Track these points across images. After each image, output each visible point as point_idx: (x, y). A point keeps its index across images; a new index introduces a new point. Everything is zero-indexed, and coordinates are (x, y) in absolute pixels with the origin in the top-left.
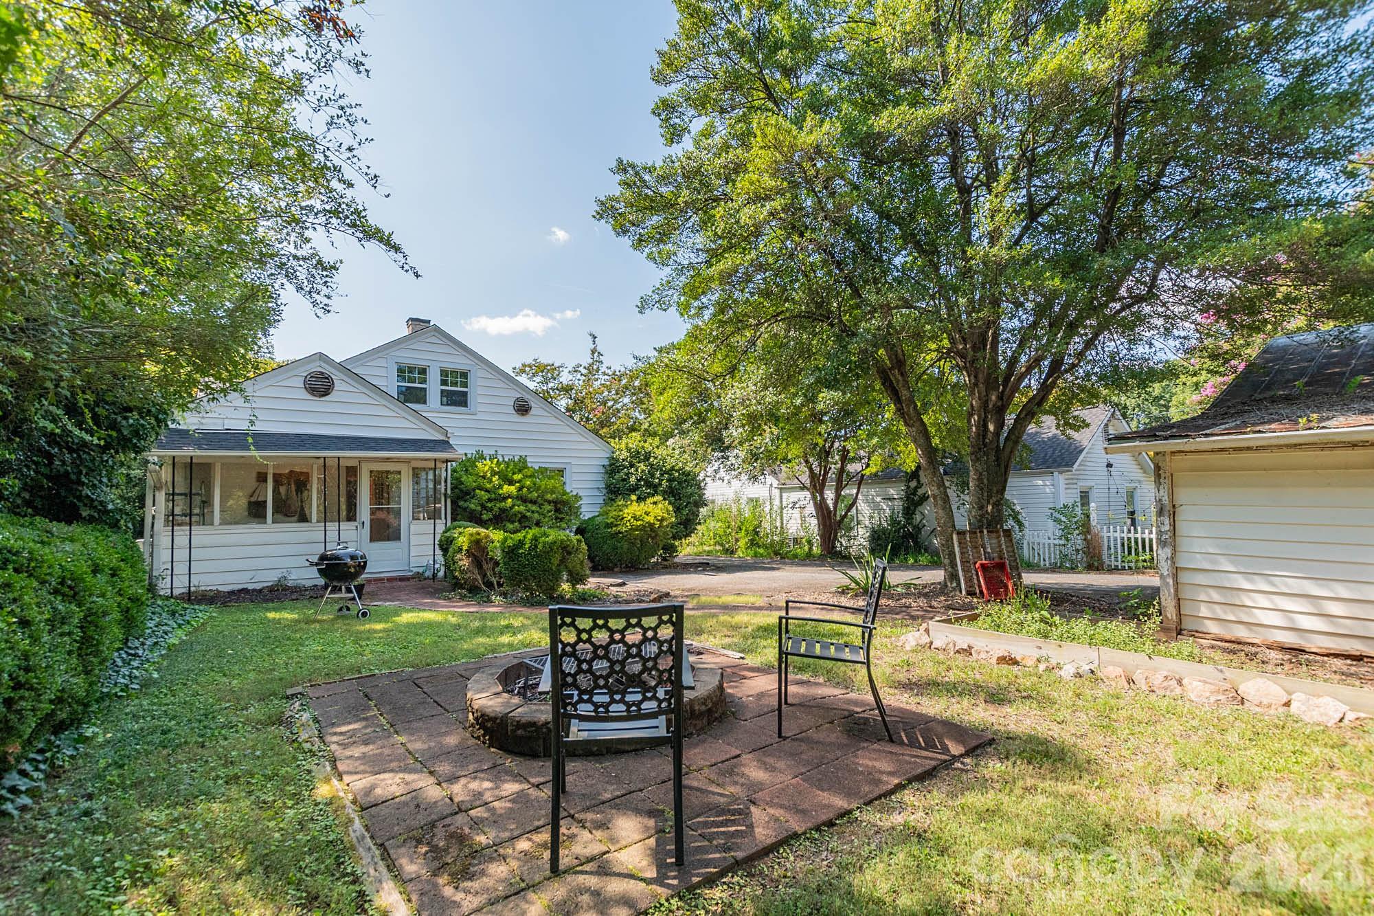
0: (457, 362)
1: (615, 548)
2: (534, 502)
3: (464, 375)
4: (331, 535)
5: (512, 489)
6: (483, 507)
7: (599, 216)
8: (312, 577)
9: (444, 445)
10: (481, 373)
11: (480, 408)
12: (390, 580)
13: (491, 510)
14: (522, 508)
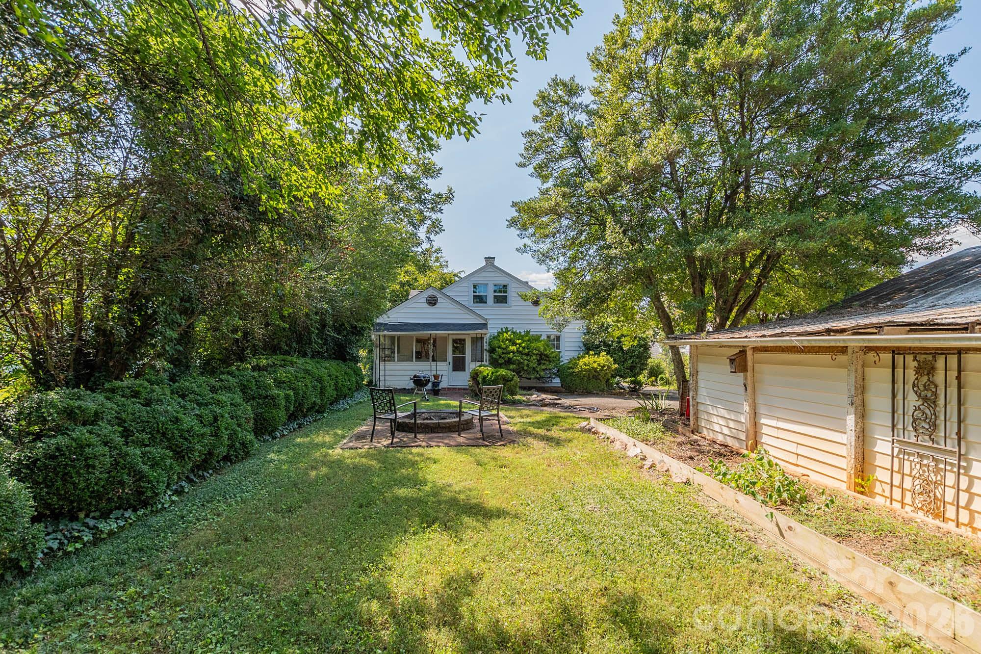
0: (502, 280)
1: (572, 381)
2: (527, 355)
3: (505, 286)
4: (434, 367)
5: (514, 348)
6: (500, 357)
7: (509, 226)
8: (411, 385)
9: (484, 326)
10: (514, 285)
11: (513, 303)
12: (459, 389)
13: (503, 358)
14: (519, 358)
